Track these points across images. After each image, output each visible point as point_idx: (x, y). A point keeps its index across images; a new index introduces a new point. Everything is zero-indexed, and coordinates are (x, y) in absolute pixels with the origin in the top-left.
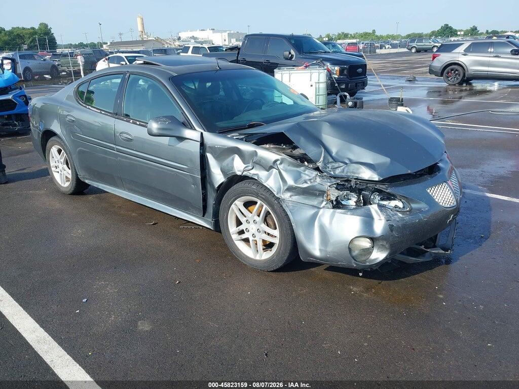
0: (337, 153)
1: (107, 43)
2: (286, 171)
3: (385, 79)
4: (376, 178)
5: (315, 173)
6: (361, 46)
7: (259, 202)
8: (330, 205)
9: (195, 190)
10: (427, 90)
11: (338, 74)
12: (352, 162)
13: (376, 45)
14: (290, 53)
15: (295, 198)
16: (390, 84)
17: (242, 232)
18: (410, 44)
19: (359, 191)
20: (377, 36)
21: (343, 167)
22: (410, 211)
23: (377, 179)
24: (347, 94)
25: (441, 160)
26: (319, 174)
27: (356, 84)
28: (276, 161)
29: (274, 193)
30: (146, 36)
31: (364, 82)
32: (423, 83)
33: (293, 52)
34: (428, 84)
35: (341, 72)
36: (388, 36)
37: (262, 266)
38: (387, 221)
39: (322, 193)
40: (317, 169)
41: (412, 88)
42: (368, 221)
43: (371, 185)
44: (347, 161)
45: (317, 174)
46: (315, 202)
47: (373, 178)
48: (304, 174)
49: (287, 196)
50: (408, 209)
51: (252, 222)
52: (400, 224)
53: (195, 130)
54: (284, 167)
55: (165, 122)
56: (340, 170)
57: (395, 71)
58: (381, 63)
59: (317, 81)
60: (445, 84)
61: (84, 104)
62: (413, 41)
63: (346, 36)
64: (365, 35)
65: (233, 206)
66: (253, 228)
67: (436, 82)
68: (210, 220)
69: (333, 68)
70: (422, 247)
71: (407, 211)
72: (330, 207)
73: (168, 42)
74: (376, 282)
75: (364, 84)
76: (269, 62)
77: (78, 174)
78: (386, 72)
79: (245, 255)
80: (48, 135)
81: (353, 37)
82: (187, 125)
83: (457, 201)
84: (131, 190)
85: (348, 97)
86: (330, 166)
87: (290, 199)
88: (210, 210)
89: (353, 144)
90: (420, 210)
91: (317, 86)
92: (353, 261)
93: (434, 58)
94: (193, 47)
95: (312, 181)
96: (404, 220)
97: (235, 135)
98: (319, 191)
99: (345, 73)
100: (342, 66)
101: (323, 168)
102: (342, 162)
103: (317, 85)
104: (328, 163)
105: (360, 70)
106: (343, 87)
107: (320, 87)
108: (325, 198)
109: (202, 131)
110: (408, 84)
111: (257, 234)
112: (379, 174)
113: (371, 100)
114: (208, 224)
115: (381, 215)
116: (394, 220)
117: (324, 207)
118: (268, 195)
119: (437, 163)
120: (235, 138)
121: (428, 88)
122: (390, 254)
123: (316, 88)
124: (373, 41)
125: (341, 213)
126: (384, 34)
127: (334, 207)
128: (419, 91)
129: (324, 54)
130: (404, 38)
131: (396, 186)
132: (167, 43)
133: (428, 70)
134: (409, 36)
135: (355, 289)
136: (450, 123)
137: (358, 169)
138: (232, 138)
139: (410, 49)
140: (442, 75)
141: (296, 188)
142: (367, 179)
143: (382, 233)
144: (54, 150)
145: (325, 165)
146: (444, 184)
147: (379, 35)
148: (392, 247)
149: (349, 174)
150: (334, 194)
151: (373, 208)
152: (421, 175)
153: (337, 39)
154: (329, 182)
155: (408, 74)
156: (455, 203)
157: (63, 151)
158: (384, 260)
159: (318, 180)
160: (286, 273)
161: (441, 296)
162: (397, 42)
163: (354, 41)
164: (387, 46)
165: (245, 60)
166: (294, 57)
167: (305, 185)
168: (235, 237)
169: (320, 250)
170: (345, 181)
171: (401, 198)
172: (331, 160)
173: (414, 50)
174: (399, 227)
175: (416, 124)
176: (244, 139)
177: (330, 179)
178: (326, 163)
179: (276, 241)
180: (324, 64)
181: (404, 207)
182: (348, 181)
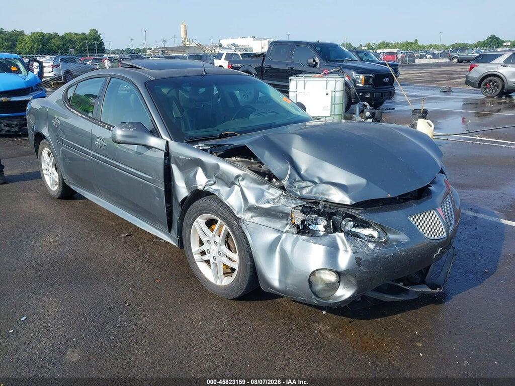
0: (306, 171)
1: (151, 49)
2: (248, 188)
3: (418, 89)
4: (347, 201)
5: (279, 192)
6: (400, 56)
7: (220, 221)
8: (294, 230)
9: (160, 202)
10: (462, 101)
11: (363, 83)
12: (322, 182)
13: (416, 55)
14: (314, 61)
15: (257, 219)
16: (423, 95)
17: (203, 253)
18: (451, 54)
19: (329, 216)
20: (419, 46)
21: (311, 187)
22: (385, 242)
23: (348, 203)
24: (367, 104)
25: (433, 182)
26: (284, 194)
27: (382, 94)
28: (238, 177)
29: (235, 212)
30: (188, 43)
31: (390, 92)
32: (458, 94)
33: (317, 60)
34: (464, 96)
35: (366, 81)
36: (431, 46)
37: (222, 293)
38: (354, 253)
39: (286, 216)
40: (282, 188)
41: (445, 99)
42: (333, 251)
43: (342, 209)
44: (317, 181)
45: (282, 194)
46: (278, 225)
47: (344, 201)
48: (268, 192)
49: (247, 216)
50: (384, 240)
51: (212, 242)
52: (370, 258)
53: (162, 138)
54: (246, 184)
55: (130, 128)
56: (307, 190)
57: (431, 82)
58: (418, 73)
59: (334, 90)
60: (482, 96)
61: (70, 107)
62: (455, 51)
63: (386, 45)
64: (407, 45)
65: (195, 223)
66: (214, 249)
67: (473, 93)
68: (175, 236)
69: (358, 77)
70: (401, 285)
71: (382, 242)
72: (294, 231)
73: (209, 48)
74: (347, 320)
75: (391, 94)
76: (293, 70)
77: (64, 178)
78: (421, 82)
79: (206, 278)
80: (39, 137)
81: (394, 47)
82: (155, 133)
83: (447, 232)
84: (107, 199)
85: (368, 107)
86: (297, 185)
87: (251, 220)
88: (175, 225)
89: (325, 161)
90: (398, 242)
91: (333, 95)
92: (314, 297)
93: (471, 68)
94: (227, 53)
95: (276, 201)
96: (375, 253)
97: (202, 145)
98: (282, 213)
99: (371, 81)
100: (368, 75)
101: (289, 186)
102: (310, 181)
103: (333, 93)
104: (295, 181)
105: (387, 79)
106: (368, 96)
107: (336, 95)
108: (289, 221)
109: (169, 140)
110: (443, 96)
111: (217, 256)
112: (350, 198)
113: (399, 111)
114: (173, 241)
115: (348, 246)
116: (363, 253)
117: (287, 231)
118: (227, 214)
119: (428, 186)
120: (201, 148)
121: (463, 100)
122: (357, 292)
123: (332, 97)
124: (413, 50)
125: (304, 240)
126: (427, 44)
127: (299, 232)
128: (454, 103)
129: (350, 62)
130: (448, 48)
131: (371, 212)
132: (208, 50)
133: (465, 81)
134: (453, 46)
135: (320, 327)
136: (478, 138)
137: (328, 190)
138: (197, 150)
139: (452, 60)
140: (479, 86)
141: (257, 208)
142: (337, 202)
143: (347, 267)
144: (45, 152)
145: (291, 183)
146: (432, 212)
147: (421, 45)
148: (360, 283)
149: (318, 195)
150: (298, 217)
151: (339, 236)
152: (406, 200)
153: (377, 48)
154: (294, 204)
155: (444, 85)
156: (445, 234)
157: (51, 154)
158: (350, 298)
159: (282, 200)
160: (248, 302)
161: (420, 345)
162: (439, 52)
163: (395, 50)
164: (428, 56)
165: (270, 67)
166: (319, 64)
167: (267, 206)
168: (197, 257)
169: (280, 281)
170: (312, 203)
171: (377, 226)
172: (298, 178)
173: (455, 61)
174: (367, 261)
175: (410, 140)
176: (209, 151)
177: (295, 200)
178: (292, 182)
179: (236, 266)
180: (343, 72)
181: (379, 237)
182: (316, 203)
